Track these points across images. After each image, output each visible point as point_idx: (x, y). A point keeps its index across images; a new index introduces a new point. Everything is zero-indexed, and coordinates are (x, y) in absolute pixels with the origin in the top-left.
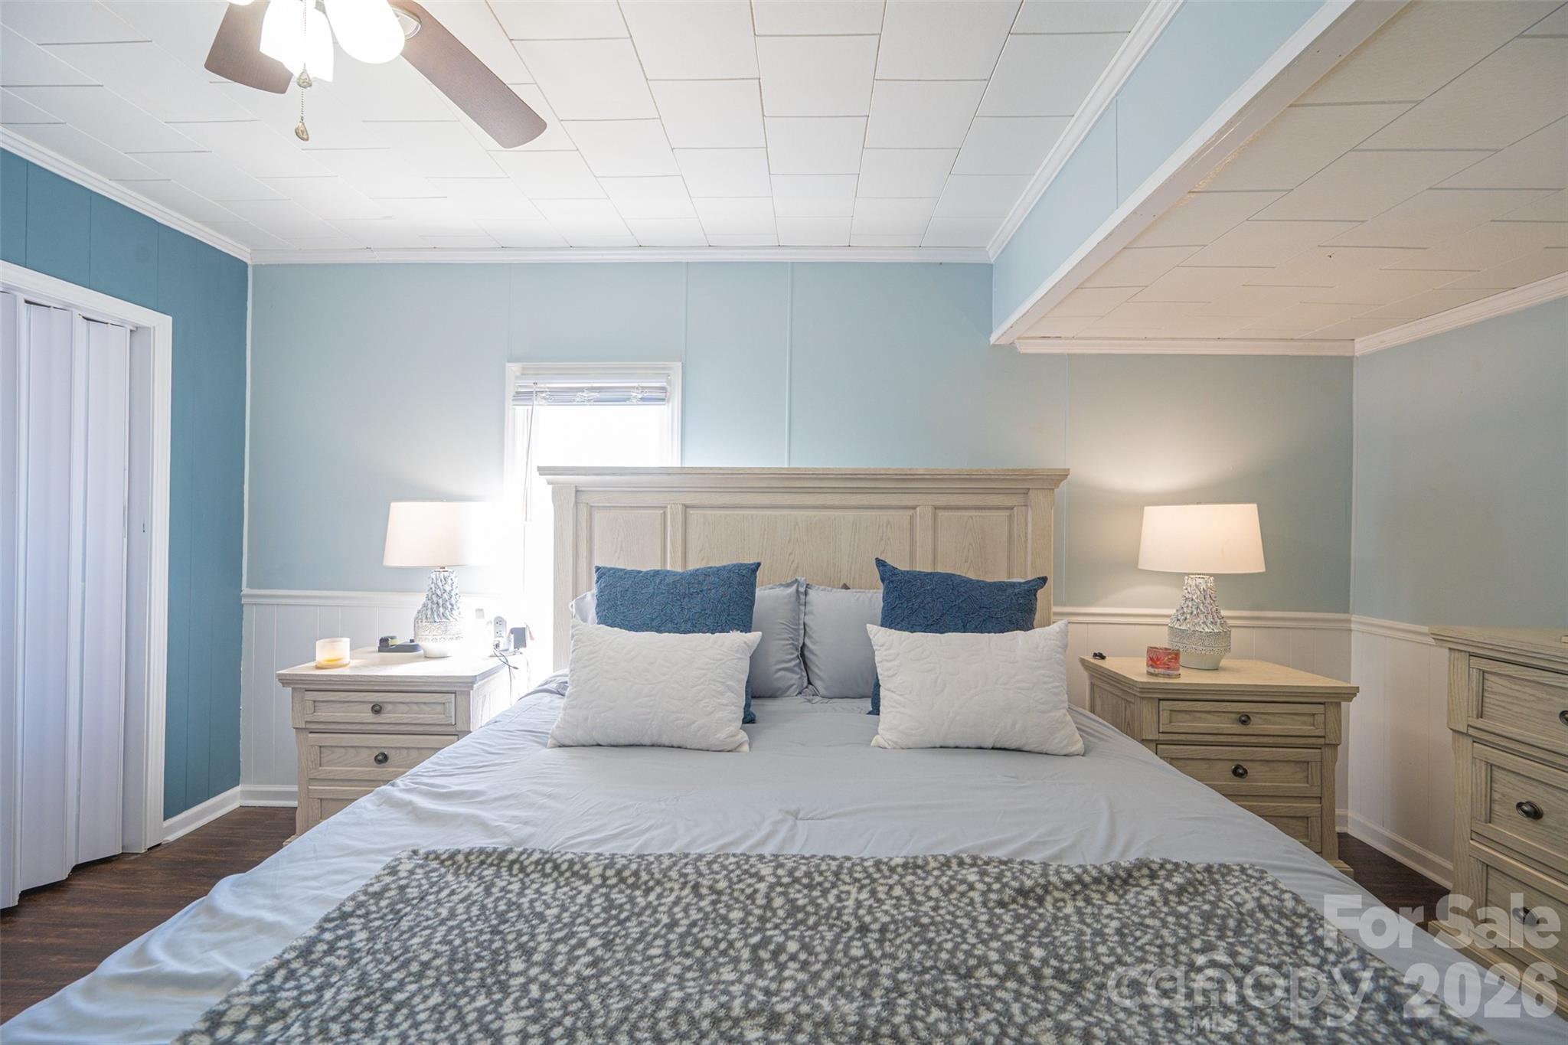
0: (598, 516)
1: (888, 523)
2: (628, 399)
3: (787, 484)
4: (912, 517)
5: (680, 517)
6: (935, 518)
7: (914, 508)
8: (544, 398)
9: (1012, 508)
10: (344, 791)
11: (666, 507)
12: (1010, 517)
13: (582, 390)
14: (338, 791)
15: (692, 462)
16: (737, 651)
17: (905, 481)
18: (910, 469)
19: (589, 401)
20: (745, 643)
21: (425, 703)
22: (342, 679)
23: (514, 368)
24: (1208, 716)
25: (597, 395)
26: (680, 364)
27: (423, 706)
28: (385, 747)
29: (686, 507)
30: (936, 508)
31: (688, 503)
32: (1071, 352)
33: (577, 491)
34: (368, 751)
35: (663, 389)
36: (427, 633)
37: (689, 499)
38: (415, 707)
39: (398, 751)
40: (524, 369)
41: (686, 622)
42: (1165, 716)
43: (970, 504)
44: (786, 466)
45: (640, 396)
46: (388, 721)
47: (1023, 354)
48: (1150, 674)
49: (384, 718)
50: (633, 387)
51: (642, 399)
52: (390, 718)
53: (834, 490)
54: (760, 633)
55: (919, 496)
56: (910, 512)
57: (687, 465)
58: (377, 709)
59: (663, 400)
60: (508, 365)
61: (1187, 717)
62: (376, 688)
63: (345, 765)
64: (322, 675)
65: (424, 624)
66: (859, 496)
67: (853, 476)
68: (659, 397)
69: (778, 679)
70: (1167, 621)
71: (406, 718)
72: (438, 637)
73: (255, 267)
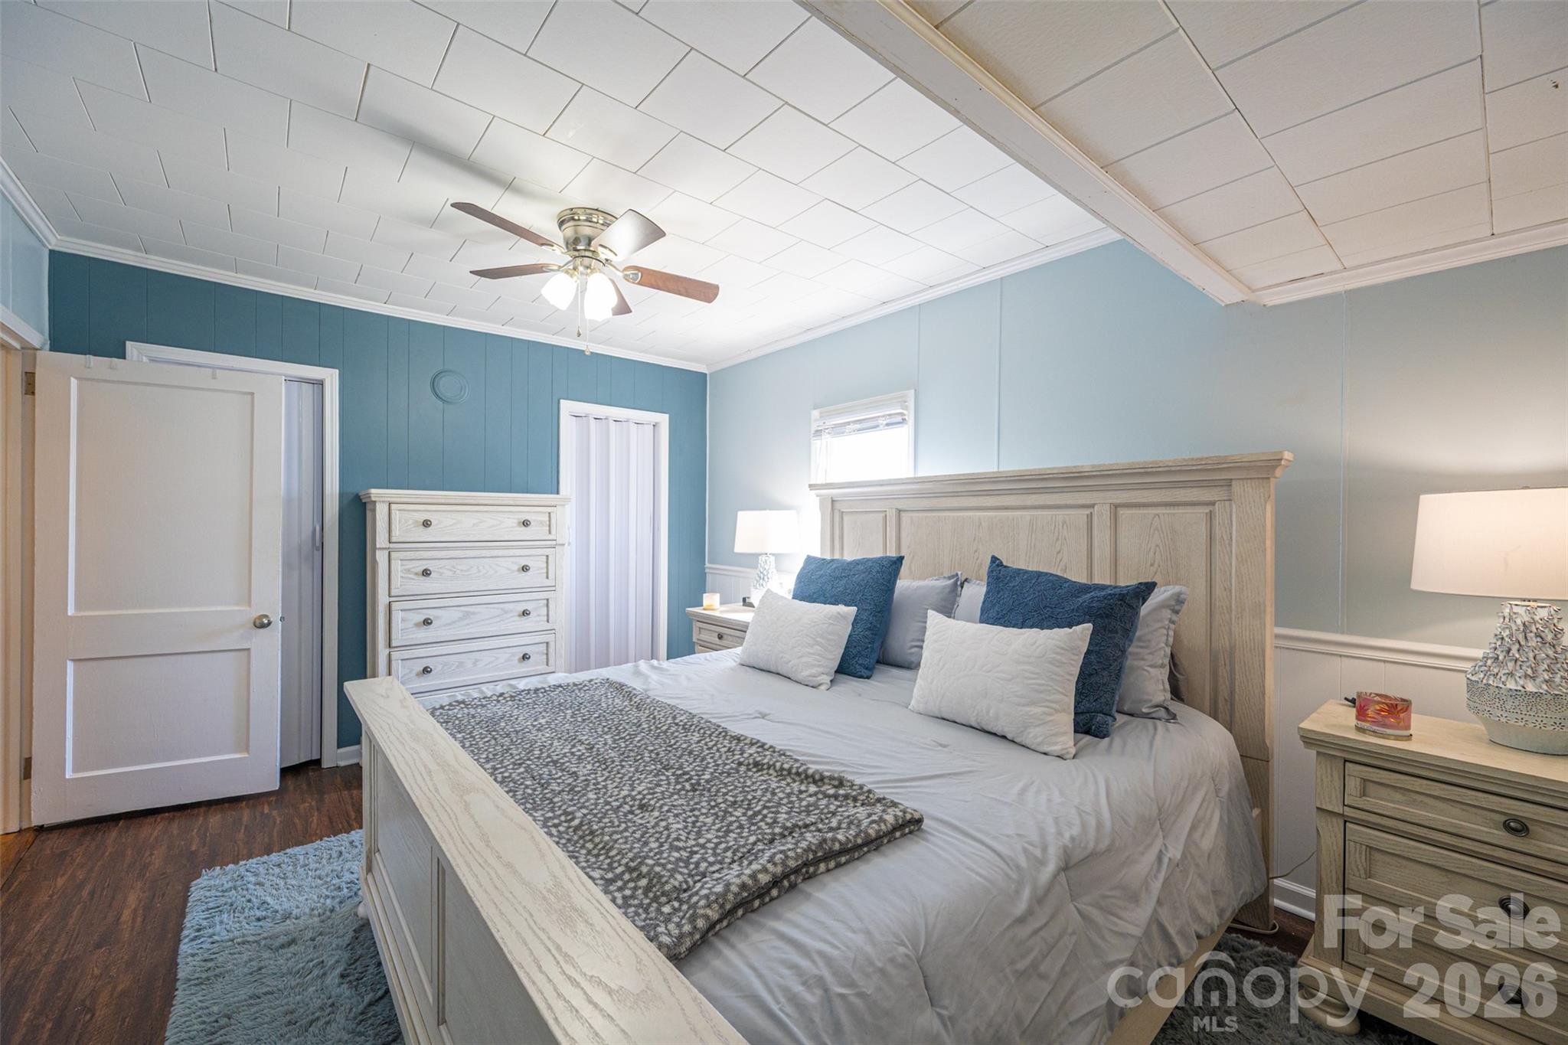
0: (846, 518)
1: (1064, 522)
2: (878, 426)
3: (968, 488)
4: (1090, 517)
5: (895, 519)
6: (1115, 518)
7: (1092, 506)
8: (829, 433)
9: (1213, 504)
11: (886, 511)
12: (1211, 516)
13: (848, 423)
15: (925, 472)
16: (829, 619)
17: (1073, 479)
18: (1075, 467)
20: (839, 613)
21: (737, 637)
23: (815, 413)
24: (1440, 805)
25: (858, 426)
26: (912, 392)
29: (899, 511)
30: (1116, 506)
31: (900, 507)
32: (1348, 287)
33: (833, 501)
35: (902, 414)
37: (901, 505)
38: (734, 638)
40: (821, 413)
41: (832, 597)
42: (1353, 784)
43: (1155, 500)
44: (996, 470)
45: (885, 422)
46: (723, 644)
47: (1272, 307)
48: (1359, 729)
49: (722, 642)
50: (879, 417)
51: (887, 425)
54: (855, 608)
55: (1095, 494)
56: (1087, 511)
58: (720, 636)
59: (902, 422)
60: (813, 411)
61: (1398, 796)
62: (721, 624)
66: (1034, 496)
68: (899, 421)
69: (912, 654)
70: (1467, 666)
73: (710, 374)
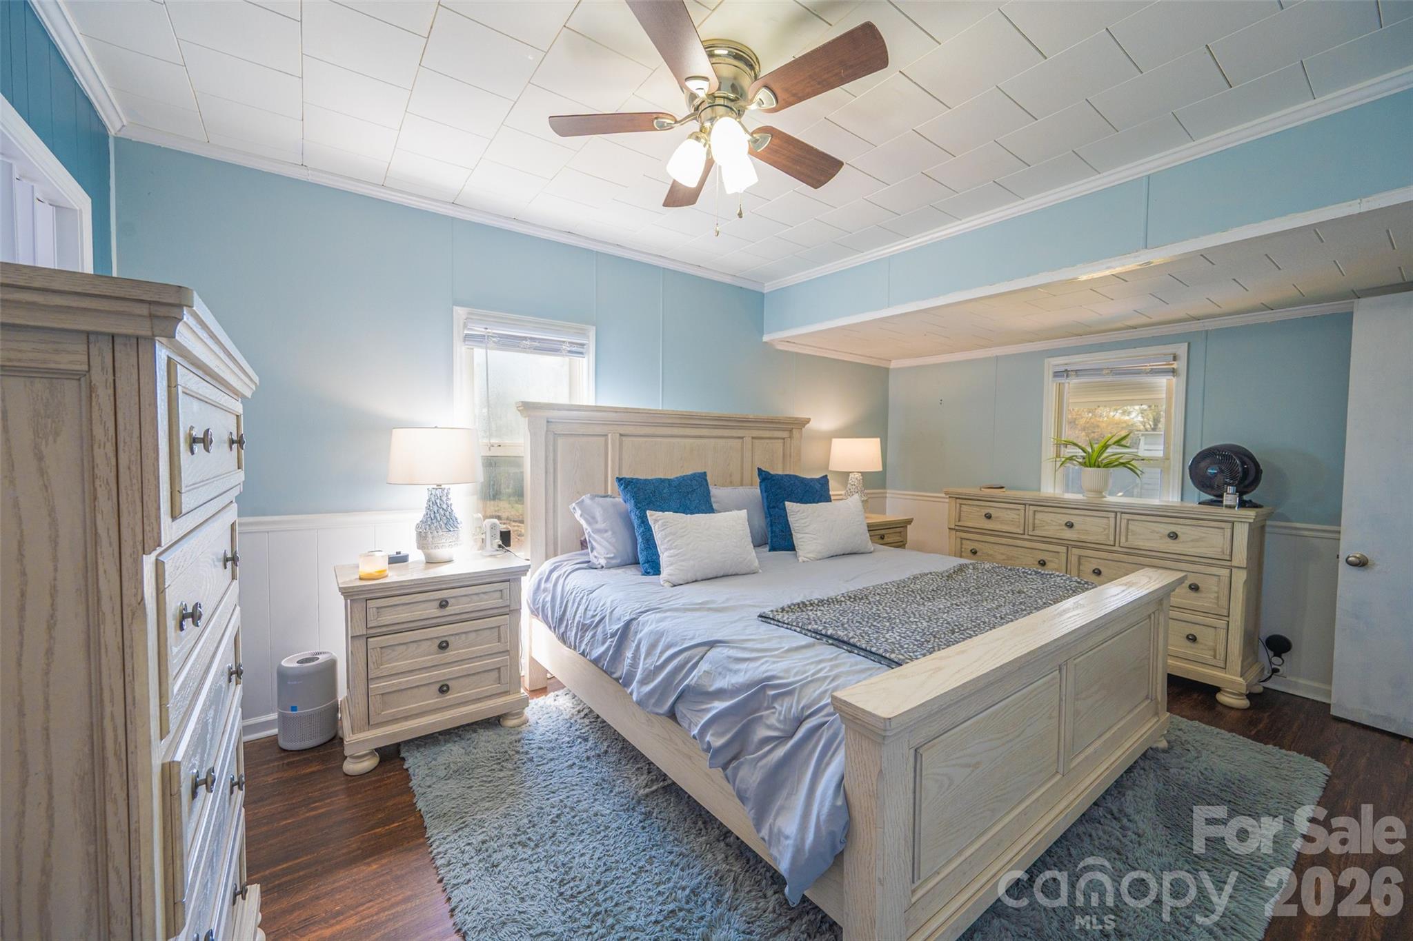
0: (560, 441)
1: (731, 447)
2: (557, 350)
4: (742, 444)
5: (617, 441)
6: (752, 444)
7: (743, 438)
8: (494, 342)
9: (784, 439)
10: (407, 681)
11: (607, 435)
12: (784, 444)
13: (525, 338)
14: (400, 683)
17: (742, 422)
19: (529, 348)
21: (484, 593)
22: (398, 584)
23: (460, 312)
25: (537, 344)
26: (594, 328)
27: (482, 596)
28: (445, 636)
29: (621, 435)
31: (622, 432)
32: (795, 351)
33: (548, 422)
34: (429, 643)
35: (582, 345)
36: (444, 540)
37: (620, 430)
38: (475, 598)
39: (457, 637)
40: (472, 314)
43: (767, 436)
46: (453, 613)
47: (777, 349)
49: (449, 610)
50: (564, 342)
51: (567, 351)
52: (454, 610)
53: (706, 426)
55: (745, 431)
56: (740, 440)
57: (599, 405)
58: (443, 604)
59: (582, 353)
60: (455, 308)
62: (444, 586)
63: (407, 659)
64: (372, 585)
65: (441, 533)
67: (719, 419)
68: (578, 350)
71: (470, 607)
72: (453, 544)
